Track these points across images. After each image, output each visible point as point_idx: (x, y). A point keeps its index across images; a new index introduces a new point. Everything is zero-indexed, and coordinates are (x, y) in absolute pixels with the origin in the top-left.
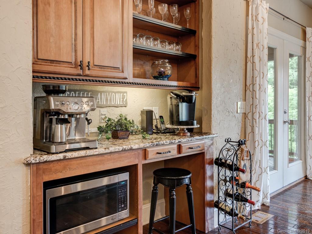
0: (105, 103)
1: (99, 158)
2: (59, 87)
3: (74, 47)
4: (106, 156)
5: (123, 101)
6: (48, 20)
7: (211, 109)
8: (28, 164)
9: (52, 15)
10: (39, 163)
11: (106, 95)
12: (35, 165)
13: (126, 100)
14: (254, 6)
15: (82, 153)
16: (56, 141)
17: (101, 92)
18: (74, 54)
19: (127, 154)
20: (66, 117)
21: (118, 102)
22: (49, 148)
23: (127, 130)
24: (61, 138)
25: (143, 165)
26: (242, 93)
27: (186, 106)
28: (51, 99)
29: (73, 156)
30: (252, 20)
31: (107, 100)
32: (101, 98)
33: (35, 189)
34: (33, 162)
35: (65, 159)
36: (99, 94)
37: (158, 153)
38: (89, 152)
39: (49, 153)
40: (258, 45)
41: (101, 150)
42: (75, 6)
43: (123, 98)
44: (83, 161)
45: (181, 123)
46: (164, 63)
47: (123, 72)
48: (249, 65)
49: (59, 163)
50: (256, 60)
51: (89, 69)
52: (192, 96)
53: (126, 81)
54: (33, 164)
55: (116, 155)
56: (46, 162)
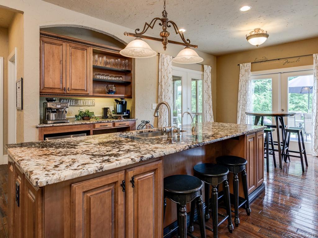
0: (82, 104)
1: (70, 127)
2: (52, 99)
3: (61, 82)
4: (73, 126)
5: (92, 103)
6: (49, 72)
7: (135, 107)
8: (37, 127)
9: (51, 70)
10: (42, 127)
11: (83, 101)
12: (40, 128)
13: (94, 103)
14: (162, 58)
15: (61, 124)
16: (50, 119)
17: (80, 100)
18: (61, 85)
19: (84, 125)
20: (55, 110)
21: (90, 104)
22: (47, 122)
23: (89, 116)
24: (53, 118)
25: (93, 130)
26: (155, 99)
27: (120, 106)
28: (48, 103)
29: (57, 125)
30: (161, 65)
31: (83, 103)
32: (80, 103)
33: (40, 137)
34: (39, 126)
35: (53, 126)
36: (79, 101)
37: (101, 126)
38: (64, 124)
39: (47, 124)
40: (164, 77)
41: (71, 124)
42: (62, 65)
43: (92, 102)
44: (62, 127)
45: (118, 114)
46: (112, 86)
47: (87, 91)
48: (159, 86)
49: (51, 128)
50: (163, 83)
51: (68, 91)
52: (123, 102)
53: (89, 95)
54: (39, 127)
55: (79, 126)
56: (44, 127)
